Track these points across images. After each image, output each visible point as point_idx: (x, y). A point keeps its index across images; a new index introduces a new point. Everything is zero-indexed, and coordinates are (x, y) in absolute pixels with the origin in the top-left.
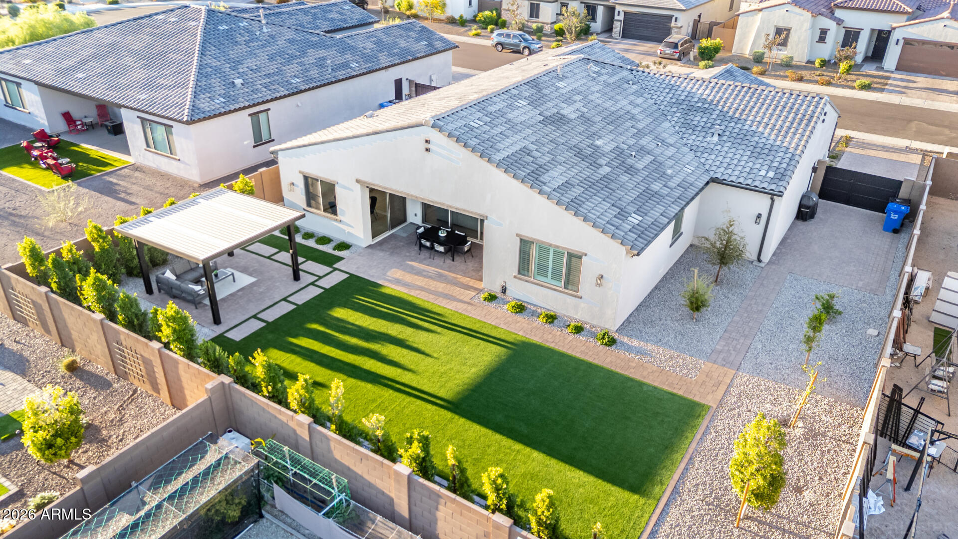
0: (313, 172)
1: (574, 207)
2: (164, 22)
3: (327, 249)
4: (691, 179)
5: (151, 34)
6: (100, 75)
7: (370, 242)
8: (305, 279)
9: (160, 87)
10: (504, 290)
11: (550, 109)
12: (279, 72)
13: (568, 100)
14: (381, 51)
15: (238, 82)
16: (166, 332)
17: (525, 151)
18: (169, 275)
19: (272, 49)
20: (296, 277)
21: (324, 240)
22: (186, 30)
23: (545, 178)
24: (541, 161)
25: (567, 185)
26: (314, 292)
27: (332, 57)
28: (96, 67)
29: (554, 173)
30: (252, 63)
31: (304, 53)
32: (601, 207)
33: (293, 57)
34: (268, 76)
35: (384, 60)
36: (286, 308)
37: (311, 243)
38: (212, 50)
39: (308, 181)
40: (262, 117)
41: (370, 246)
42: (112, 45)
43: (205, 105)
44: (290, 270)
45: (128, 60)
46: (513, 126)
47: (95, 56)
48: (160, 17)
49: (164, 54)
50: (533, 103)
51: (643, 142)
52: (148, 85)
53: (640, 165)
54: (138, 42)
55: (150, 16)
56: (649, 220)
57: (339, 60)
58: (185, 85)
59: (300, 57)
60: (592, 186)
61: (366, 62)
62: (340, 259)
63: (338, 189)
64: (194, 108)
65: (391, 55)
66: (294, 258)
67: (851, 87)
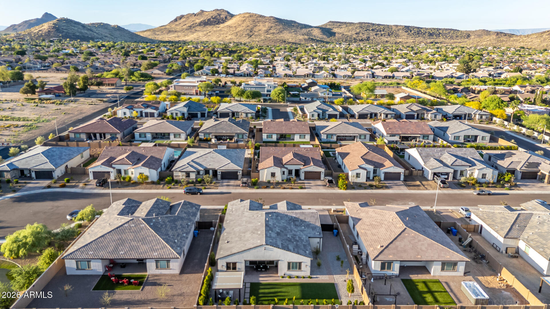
1: (299, 253)
10: (284, 274)
11: (275, 231)
15: (176, 241)
30: (170, 233)
31: (175, 224)
32: (302, 251)
38: (159, 233)
43: (178, 251)
46: (275, 238)
64: (177, 253)
67: (298, 189)
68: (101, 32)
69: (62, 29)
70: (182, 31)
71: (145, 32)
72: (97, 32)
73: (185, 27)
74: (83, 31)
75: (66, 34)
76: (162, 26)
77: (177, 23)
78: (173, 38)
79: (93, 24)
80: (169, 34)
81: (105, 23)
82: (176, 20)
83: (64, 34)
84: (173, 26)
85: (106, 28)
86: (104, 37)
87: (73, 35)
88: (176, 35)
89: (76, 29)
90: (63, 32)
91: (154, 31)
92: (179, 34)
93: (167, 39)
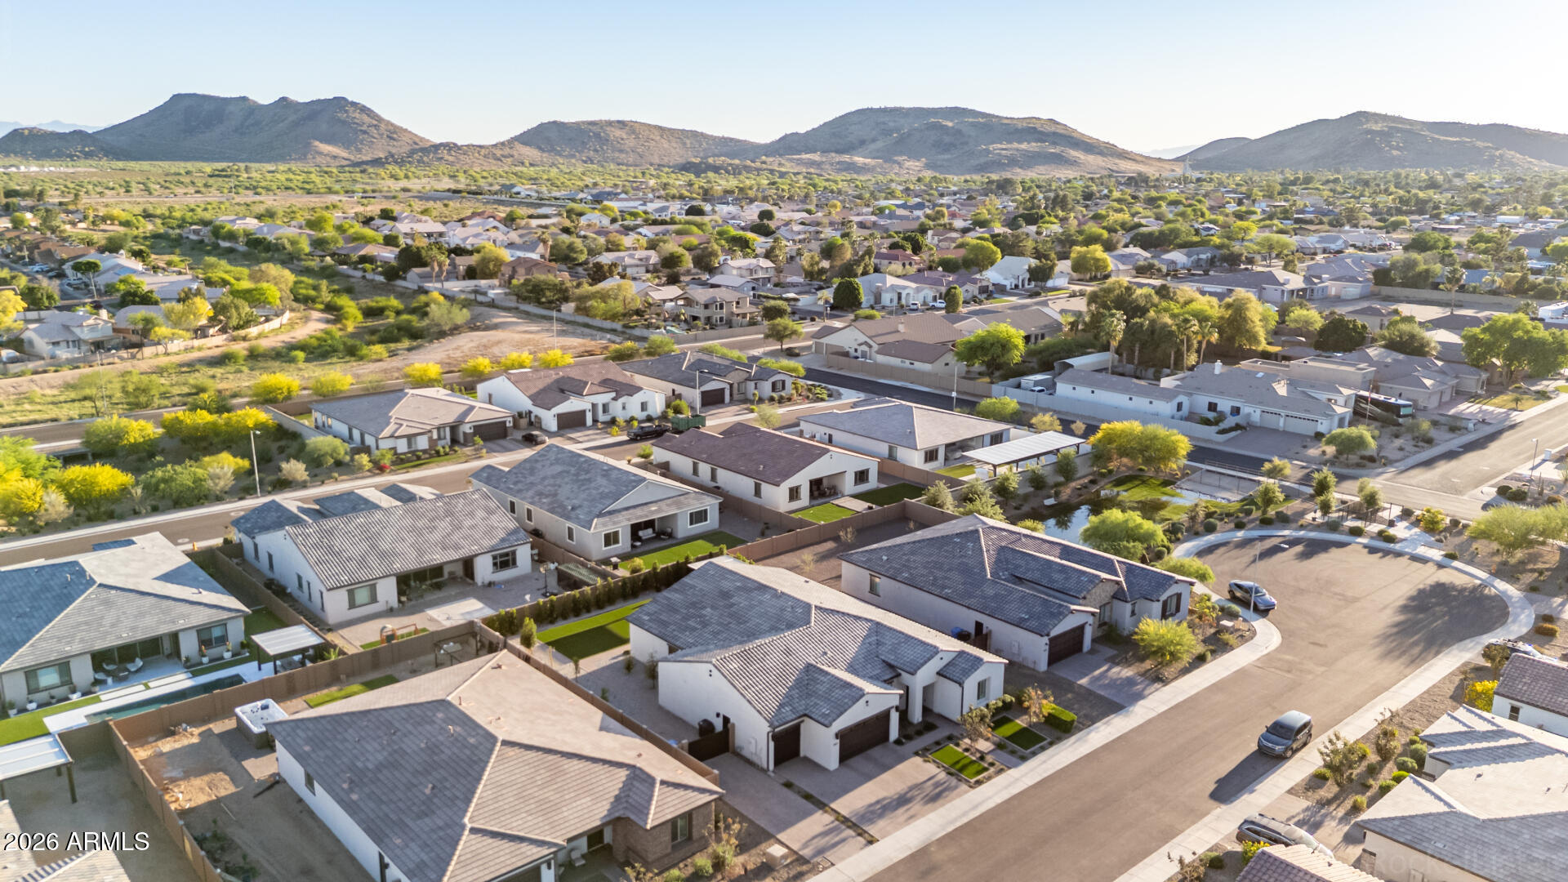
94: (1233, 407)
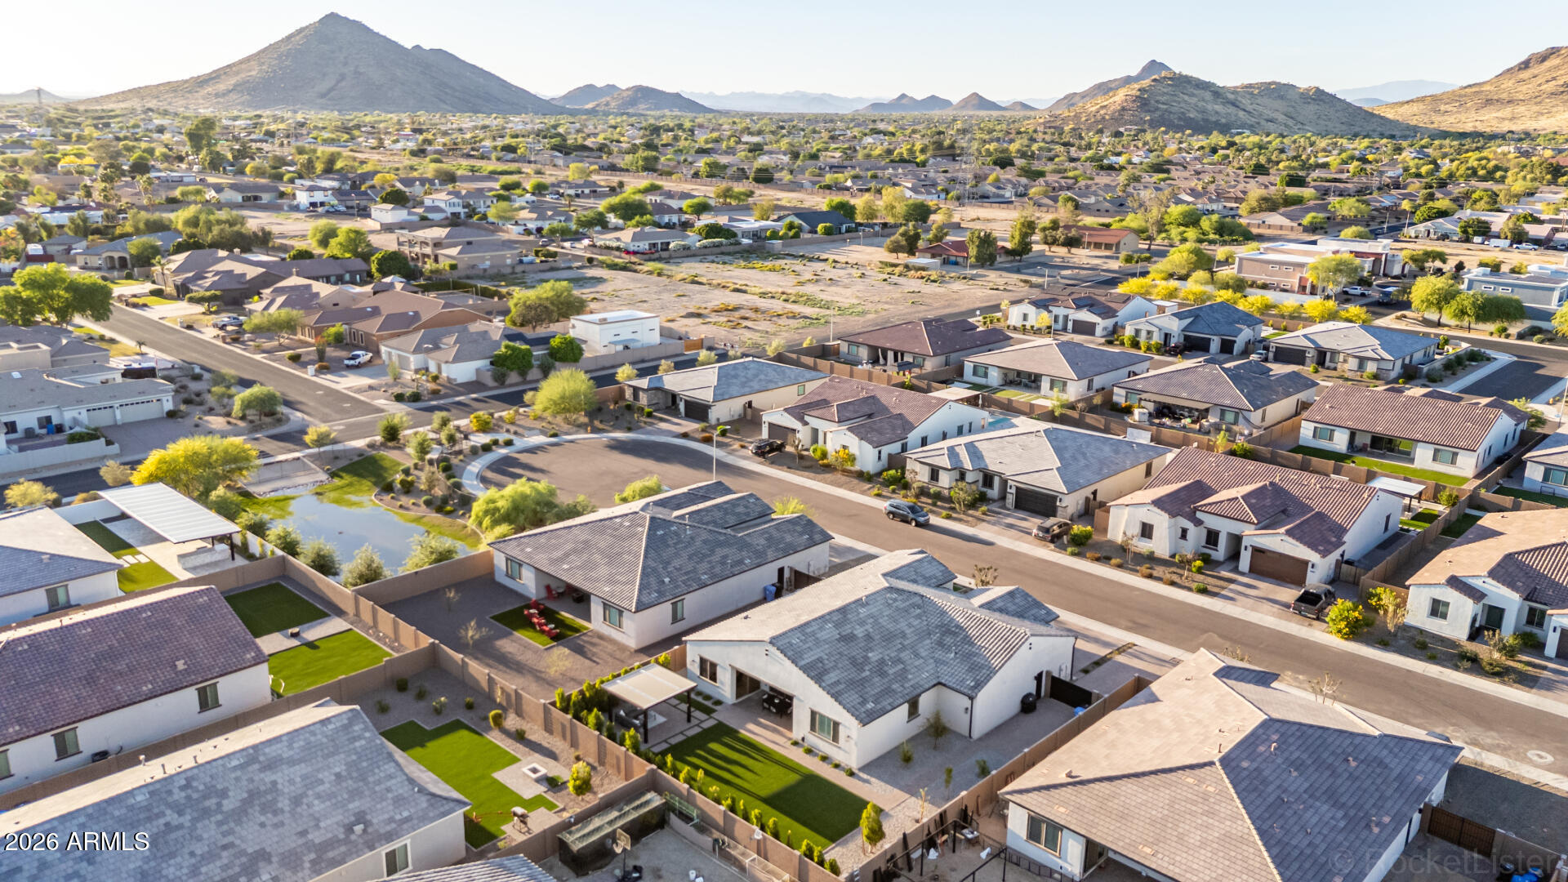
0: (706, 656)
1: (836, 696)
2: (621, 524)
3: (708, 703)
4: (922, 683)
5: (612, 536)
6: (578, 568)
7: (735, 701)
8: (694, 722)
9: (617, 582)
10: (803, 739)
11: (847, 630)
12: (694, 570)
13: (862, 623)
14: (769, 547)
15: (667, 580)
16: (628, 742)
17: (820, 660)
18: (622, 713)
19: (690, 550)
20: (689, 720)
21: (708, 697)
22: (635, 534)
23: (825, 678)
24: (827, 667)
25: (838, 682)
26: (697, 730)
27: (732, 553)
28: (577, 560)
29: (832, 675)
30: (676, 563)
31: (713, 551)
32: (853, 698)
33: (705, 556)
34: (686, 573)
35: (770, 554)
36: (681, 738)
37: (700, 699)
38: (652, 554)
39: (703, 661)
40: (679, 604)
41: (734, 704)
42: (586, 542)
43: (645, 599)
44: (686, 716)
45: (597, 557)
46: (817, 642)
47: (575, 551)
48: (618, 520)
49: (619, 554)
50: (837, 625)
51: (902, 655)
52: (611, 581)
53: (891, 672)
54: (603, 542)
55: (611, 518)
56: (879, 706)
57: (738, 557)
58: (633, 582)
59: (709, 556)
60: (852, 684)
61: (757, 558)
62: (714, 711)
63: (718, 669)
64: (639, 601)
65: (777, 550)
66: (689, 709)
67: (1190, 589)
68: (1260, 108)
69: (1157, 102)
70: (1537, 99)
71: (1406, 106)
72: (1250, 108)
73: (1550, 87)
74: (1209, 107)
75: (1162, 116)
76: (1470, 86)
77: (1525, 75)
78: (1494, 123)
79: (1250, 86)
80: (1482, 111)
81: (1284, 81)
82: (1526, 65)
83: (1158, 113)
84: (1508, 84)
85: (1282, 97)
86: (1263, 122)
87: (1180, 119)
88: (1507, 112)
89: (1194, 100)
90: (1157, 109)
91: (1434, 101)
92: (1521, 109)
93: (1471, 125)
94: (39, 419)
